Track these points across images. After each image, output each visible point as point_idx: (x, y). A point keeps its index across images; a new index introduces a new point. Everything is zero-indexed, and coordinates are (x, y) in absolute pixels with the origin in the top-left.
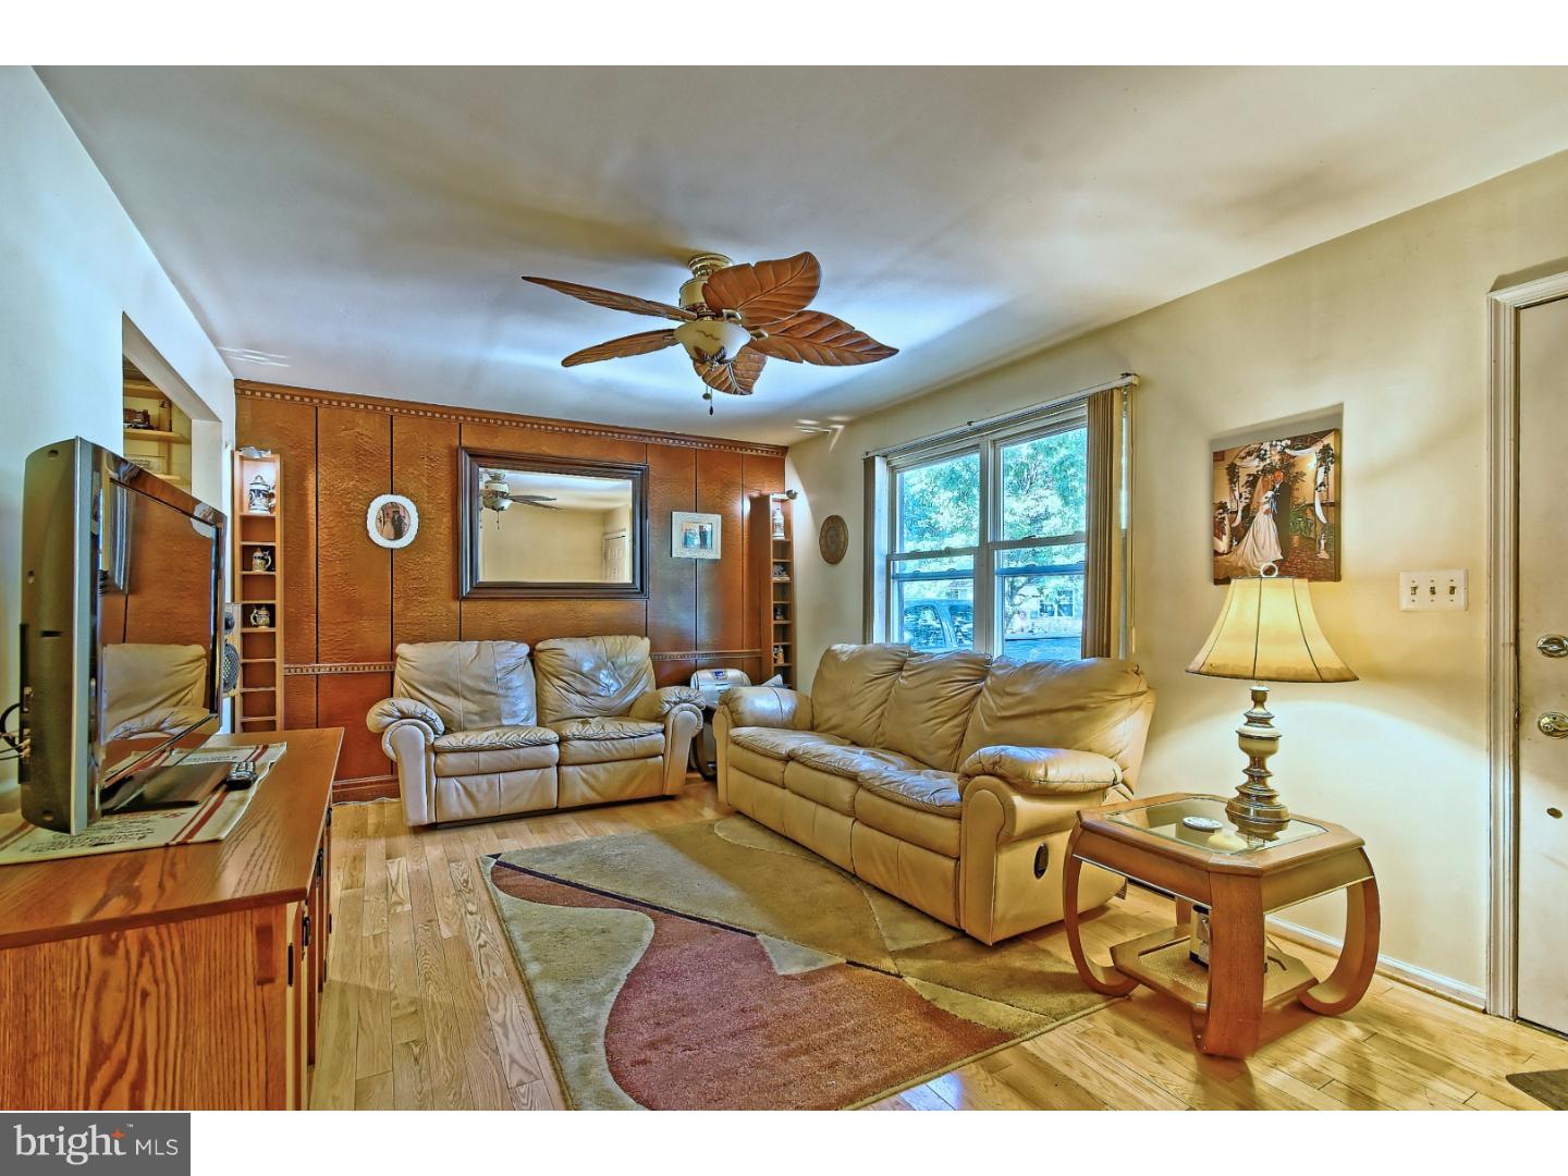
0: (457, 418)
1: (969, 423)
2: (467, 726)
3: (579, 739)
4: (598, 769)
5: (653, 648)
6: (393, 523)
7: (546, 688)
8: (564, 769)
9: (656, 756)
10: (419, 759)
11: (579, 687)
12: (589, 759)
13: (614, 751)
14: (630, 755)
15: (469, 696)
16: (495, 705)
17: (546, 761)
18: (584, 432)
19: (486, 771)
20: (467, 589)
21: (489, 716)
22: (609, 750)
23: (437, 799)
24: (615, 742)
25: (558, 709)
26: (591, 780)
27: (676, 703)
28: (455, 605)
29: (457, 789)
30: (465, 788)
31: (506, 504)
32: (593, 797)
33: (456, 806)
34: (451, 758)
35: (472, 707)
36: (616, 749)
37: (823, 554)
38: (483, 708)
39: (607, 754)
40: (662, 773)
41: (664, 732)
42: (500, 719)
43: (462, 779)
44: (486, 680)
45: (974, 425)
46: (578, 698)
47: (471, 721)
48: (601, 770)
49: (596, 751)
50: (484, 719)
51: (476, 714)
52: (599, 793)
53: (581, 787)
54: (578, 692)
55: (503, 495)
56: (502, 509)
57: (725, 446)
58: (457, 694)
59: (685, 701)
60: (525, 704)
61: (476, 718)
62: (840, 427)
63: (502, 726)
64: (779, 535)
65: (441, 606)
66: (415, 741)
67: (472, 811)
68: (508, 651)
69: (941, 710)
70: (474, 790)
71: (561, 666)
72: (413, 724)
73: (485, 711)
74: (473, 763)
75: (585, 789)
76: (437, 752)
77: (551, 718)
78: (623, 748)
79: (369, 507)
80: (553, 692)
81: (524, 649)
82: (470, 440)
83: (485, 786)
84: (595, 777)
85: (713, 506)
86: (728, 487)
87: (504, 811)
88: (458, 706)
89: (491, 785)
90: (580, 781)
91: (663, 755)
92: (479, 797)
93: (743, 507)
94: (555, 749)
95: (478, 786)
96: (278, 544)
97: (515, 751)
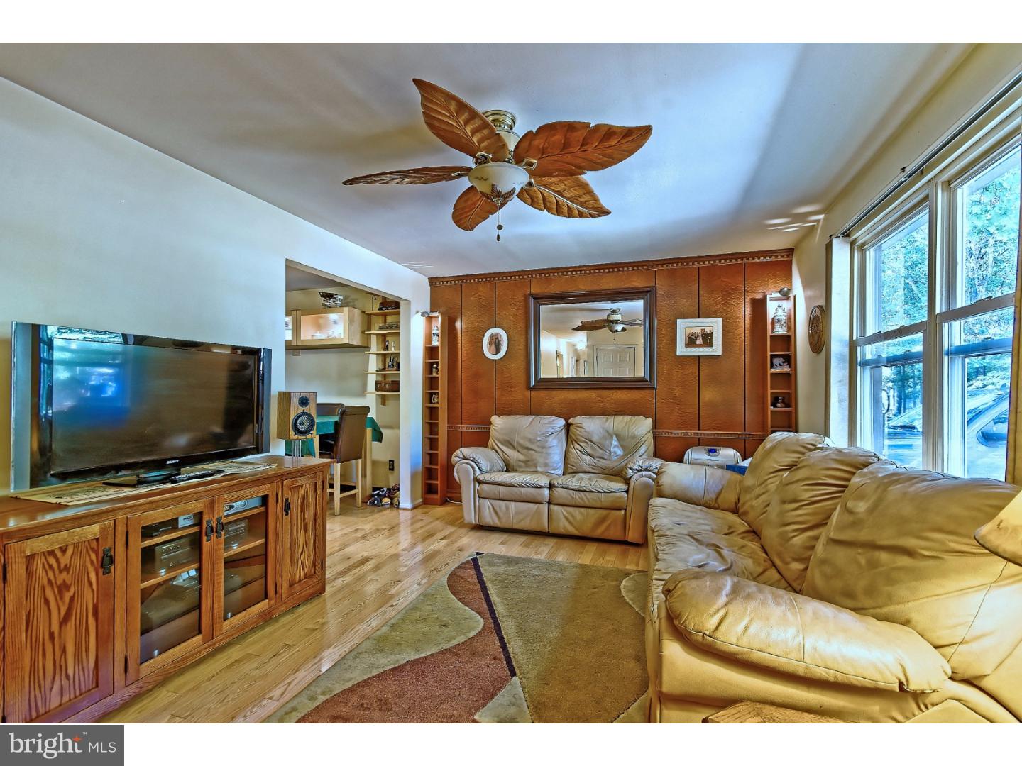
0: (528, 277)
1: (903, 169)
2: (518, 469)
3: (562, 487)
4: (576, 511)
5: (655, 426)
6: (495, 346)
7: (570, 449)
8: (552, 506)
9: (620, 509)
10: (470, 484)
11: (589, 451)
12: (567, 502)
13: (585, 500)
14: (599, 505)
15: (520, 450)
16: (534, 457)
17: (539, 499)
18: (607, 270)
19: (505, 498)
20: (533, 383)
21: (529, 465)
22: (582, 499)
23: (478, 510)
24: (587, 494)
25: (574, 464)
26: (570, 518)
27: (638, 471)
28: (528, 393)
29: (489, 507)
30: (492, 505)
31: (619, 327)
32: (572, 530)
33: (489, 519)
34: (485, 487)
35: (522, 457)
36: (588, 499)
37: (811, 344)
38: (528, 459)
39: (580, 501)
40: (624, 524)
41: (627, 491)
42: (536, 467)
43: (491, 501)
44: (530, 440)
45: (908, 171)
46: (588, 458)
47: (520, 467)
48: (577, 512)
49: (573, 498)
50: (527, 466)
51: (522, 462)
52: (577, 529)
53: (563, 520)
54: (589, 455)
55: (617, 322)
56: (617, 331)
57: (725, 260)
58: (514, 448)
59: (646, 470)
60: (557, 457)
61: (523, 464)
62: (821, 217)
63: (536, 472)
64: (781, 330)
65: (520, 394)
66: (467, 473)
67: (497, 523)
68: (549, 423)
69: (800, 515)
70: (498, 510)
71: (579, 435)
72: (467, 463)
73: (528, 461)
74: (496, 492)
75: (567, 524)
76: (480, 482)
77: (570, 470)
78: (593, 500)
79: (484, 336)
80: (574, 452)
81: (562, 422)
82: (535, 289)
83: (504, 508)
84: (573, 516)
85: (715, 311)
86: (729, 293)
87: (516, 527)
88: (513, 455)
89: (507, 508)
90: (561, 516)
91: (625, 510)
92: (501, 514)
93: (744, 312)
94: (546, 491)
95: (500, 507)
96: (439, 360)
97: (520, 489)
